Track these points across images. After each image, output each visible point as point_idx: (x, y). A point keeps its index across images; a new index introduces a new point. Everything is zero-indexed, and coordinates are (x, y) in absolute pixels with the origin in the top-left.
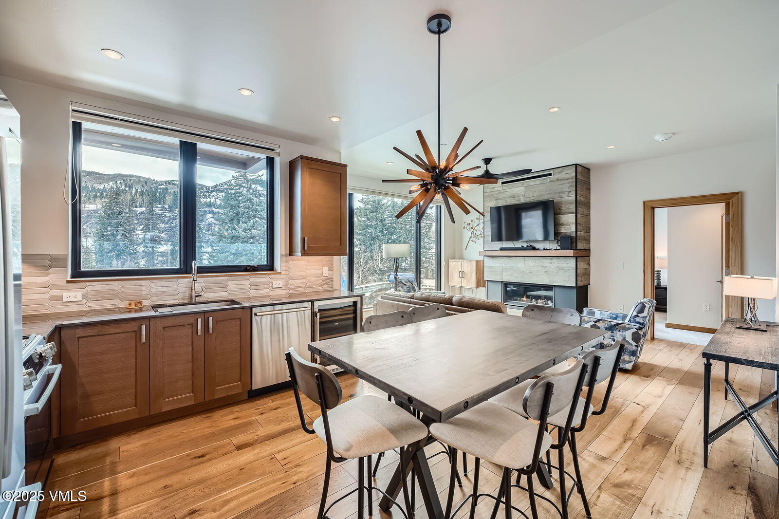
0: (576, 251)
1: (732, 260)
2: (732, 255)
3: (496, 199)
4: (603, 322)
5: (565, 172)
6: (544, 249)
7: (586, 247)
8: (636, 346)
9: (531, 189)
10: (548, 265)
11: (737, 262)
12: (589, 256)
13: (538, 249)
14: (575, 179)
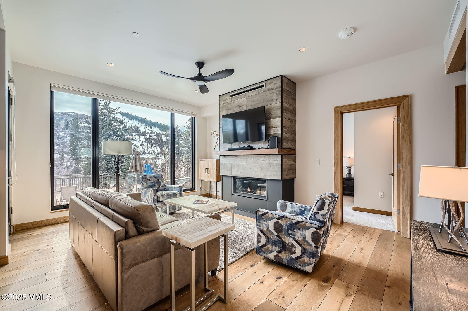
0: (281, 149)
1: (403, 156)
2: (403, 150)
3: (227, 110)
4: (285, 219)
5: (274, 83)
6: (259, 149)
7: (292, 146)
8: (315, 247)
9: (250, 99)
10: (261, 162)
11: (407, 157)
12: (295, 155)
13: (255, 149)
14: (280, 88)
